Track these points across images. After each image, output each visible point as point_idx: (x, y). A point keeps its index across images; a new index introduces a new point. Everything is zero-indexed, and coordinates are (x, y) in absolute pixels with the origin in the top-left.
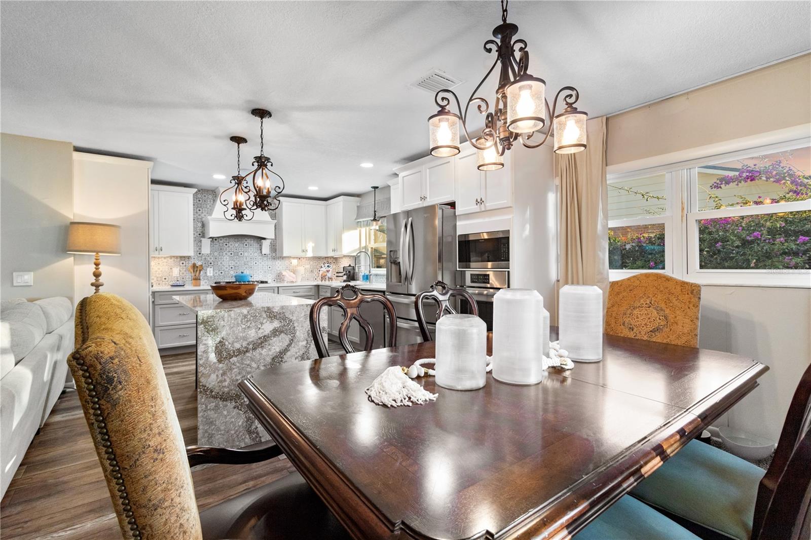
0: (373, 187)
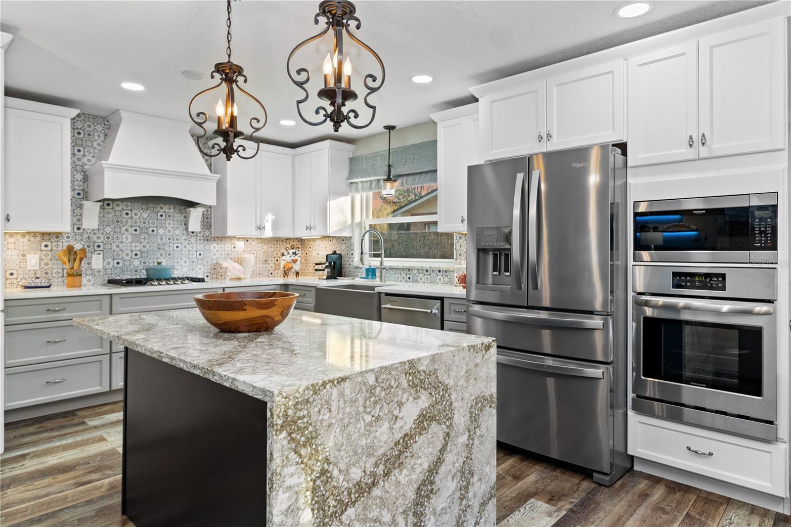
0: (386, 127)
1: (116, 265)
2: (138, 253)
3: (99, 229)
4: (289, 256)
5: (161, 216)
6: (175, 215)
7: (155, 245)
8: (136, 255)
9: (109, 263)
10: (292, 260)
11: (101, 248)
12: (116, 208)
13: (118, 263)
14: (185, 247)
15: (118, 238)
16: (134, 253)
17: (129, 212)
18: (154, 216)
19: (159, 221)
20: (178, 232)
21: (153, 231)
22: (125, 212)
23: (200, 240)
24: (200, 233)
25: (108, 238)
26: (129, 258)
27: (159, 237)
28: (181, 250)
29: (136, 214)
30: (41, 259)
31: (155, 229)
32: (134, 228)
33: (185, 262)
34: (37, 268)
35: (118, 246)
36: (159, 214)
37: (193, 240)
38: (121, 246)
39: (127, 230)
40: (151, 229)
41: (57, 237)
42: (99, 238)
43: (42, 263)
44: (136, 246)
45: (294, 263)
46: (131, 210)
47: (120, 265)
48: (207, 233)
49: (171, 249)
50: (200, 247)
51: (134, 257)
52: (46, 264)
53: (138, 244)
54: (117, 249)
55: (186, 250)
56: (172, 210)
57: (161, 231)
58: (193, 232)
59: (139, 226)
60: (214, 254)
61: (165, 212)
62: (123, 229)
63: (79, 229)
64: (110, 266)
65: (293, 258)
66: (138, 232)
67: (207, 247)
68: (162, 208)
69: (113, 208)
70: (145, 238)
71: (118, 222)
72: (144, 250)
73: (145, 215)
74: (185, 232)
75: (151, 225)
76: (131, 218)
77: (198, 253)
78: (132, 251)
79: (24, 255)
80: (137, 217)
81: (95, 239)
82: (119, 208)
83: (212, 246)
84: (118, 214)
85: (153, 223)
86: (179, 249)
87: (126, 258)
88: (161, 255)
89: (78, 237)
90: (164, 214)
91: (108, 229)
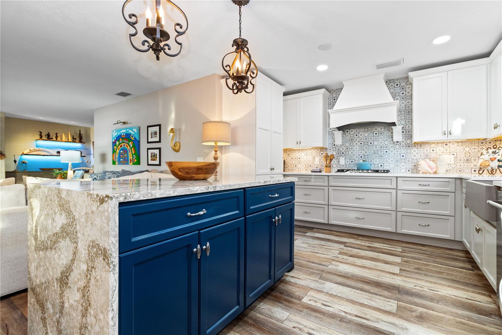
1: (351, 163)
2: (363, 156)
3: (343, 145)
4: (488, 155)
5: (376, 134)
6: (385, 132)
7: (372, 151)
8: (361, 157)
9: (347, 162)
10: (491, 158)
11: (344, 154)
12: (351, 133)
13: (352, 162)
14: (392, 151)
15: (352, 148)
16: (360, 156)
17: (358, 134)
18: (371, 134)
19: (375, 137)
20: (386, 143)
21: (371, 143)
22: (355, 134)
23: (403, 146)
24: (403, 142)
25: (347, 149)
26: (357, 159)
27: (374, 147)
28: (389, 153)
29: (361, 135)
30: (320, 160)
31: (372, 142)
32: (360, 143)
33: (392, 161)
34: (319, 163)
35: (352, 153)
36: (375, 133)
37: (397, 147)
38: (353, 152)
39: (356, 144)
40: (370, 142)
41: (326, 150)
42: (343, 149)
43: (321, 161)
44: (361, 152)
45: (492, 161)
46: (359, 133)
47: (353, 163)
48: (409, 141)
49: (382, 153)
50: (403, 151)
51: (360, 158)
52: (322, 162)
53: (362, 151)
54: (351, 154)
55: (393, 153)
56: (383, 130)
57: (376, 143)
58: (397, 142)
59: (363, 141)
60: (415, 156)
61: (378, 131)
62: (355, 144)
63: (334, 145)
64: (348, 163)
65: (491, 157)
66: (362, 145)
67: (409, 151)
68: (376, 129)
69: (350, 133)
70: (366, 148)
71: (352, 140)
72: (366, 154)
73: (366, 135)
74: (391, 142)
75: (370, 140)
76: (359, 137)
77: (402, 155)
78: (359, 155)
79: (314, 158)
80: (362, 136)
81: (341, 150)
82: (353, 133)
83: (412, 151)
84: (352, 136)
85: (371, 139)
86: (388, 153)
87: (356, 159)
88: (376, 157)
89: (334, 149)
90: (377, 133)
91: (347, 144)
